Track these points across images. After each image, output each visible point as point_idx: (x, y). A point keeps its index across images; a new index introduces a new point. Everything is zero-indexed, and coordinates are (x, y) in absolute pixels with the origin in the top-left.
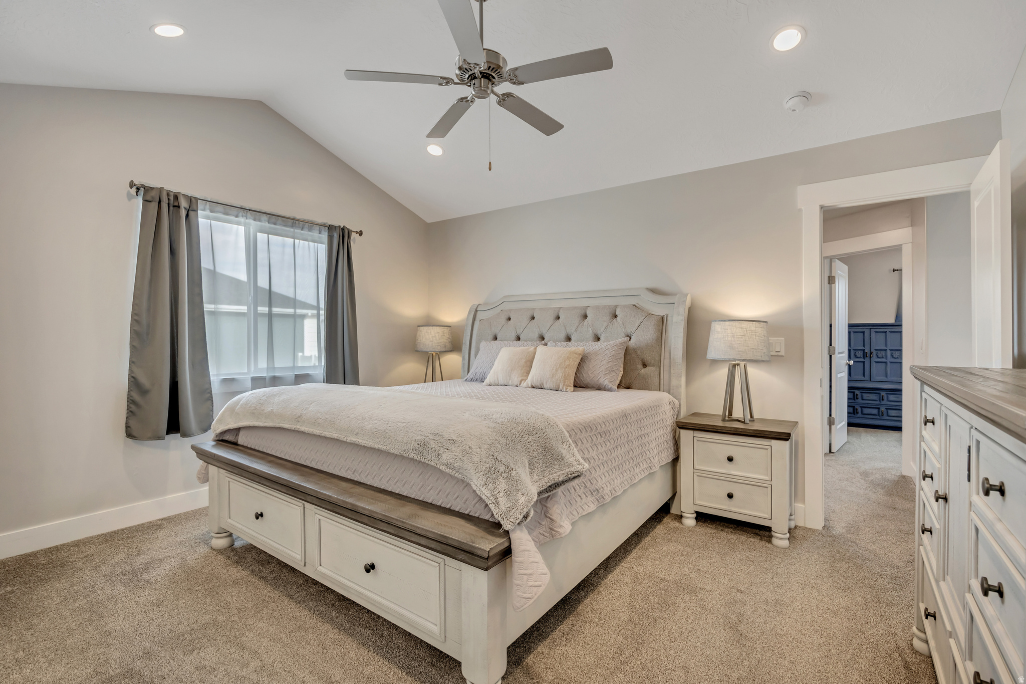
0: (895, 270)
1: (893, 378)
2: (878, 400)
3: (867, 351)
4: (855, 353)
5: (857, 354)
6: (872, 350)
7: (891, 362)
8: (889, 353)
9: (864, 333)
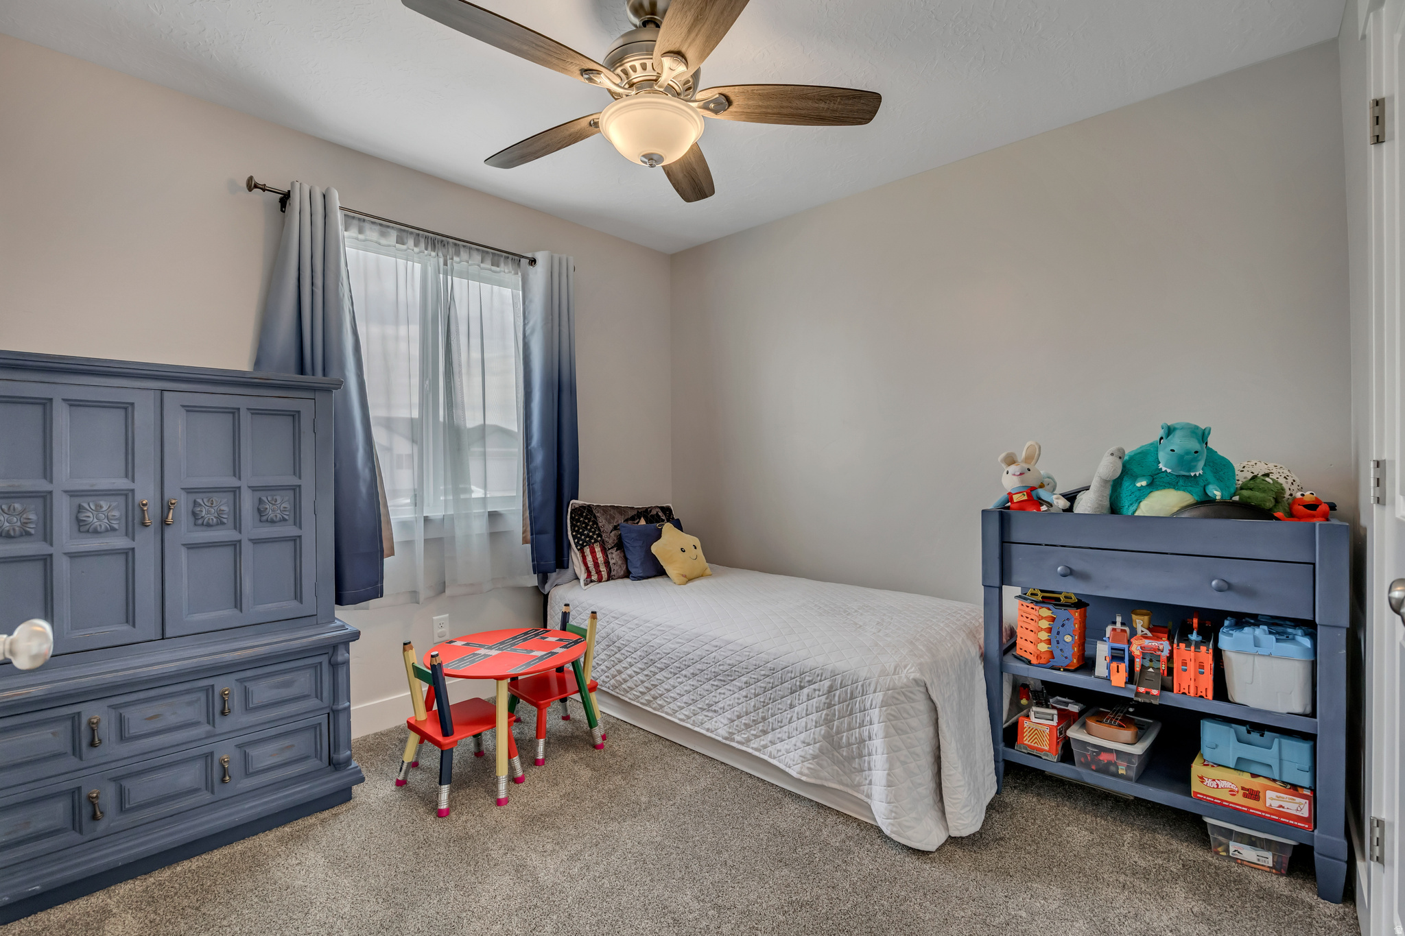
0: (256, 186)
1: (261, 608)
2: (203, 718)
3: (146, 493)
4: (80, 508)
5: (90, 517)
6: (172, 492)
7: (256, 542)
8: (248, 503)
9: (127, 408)
